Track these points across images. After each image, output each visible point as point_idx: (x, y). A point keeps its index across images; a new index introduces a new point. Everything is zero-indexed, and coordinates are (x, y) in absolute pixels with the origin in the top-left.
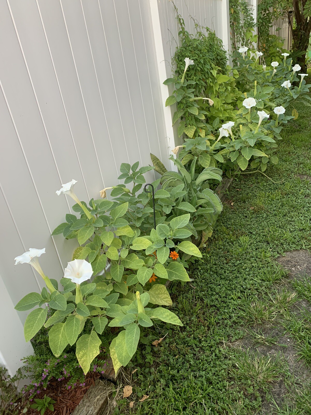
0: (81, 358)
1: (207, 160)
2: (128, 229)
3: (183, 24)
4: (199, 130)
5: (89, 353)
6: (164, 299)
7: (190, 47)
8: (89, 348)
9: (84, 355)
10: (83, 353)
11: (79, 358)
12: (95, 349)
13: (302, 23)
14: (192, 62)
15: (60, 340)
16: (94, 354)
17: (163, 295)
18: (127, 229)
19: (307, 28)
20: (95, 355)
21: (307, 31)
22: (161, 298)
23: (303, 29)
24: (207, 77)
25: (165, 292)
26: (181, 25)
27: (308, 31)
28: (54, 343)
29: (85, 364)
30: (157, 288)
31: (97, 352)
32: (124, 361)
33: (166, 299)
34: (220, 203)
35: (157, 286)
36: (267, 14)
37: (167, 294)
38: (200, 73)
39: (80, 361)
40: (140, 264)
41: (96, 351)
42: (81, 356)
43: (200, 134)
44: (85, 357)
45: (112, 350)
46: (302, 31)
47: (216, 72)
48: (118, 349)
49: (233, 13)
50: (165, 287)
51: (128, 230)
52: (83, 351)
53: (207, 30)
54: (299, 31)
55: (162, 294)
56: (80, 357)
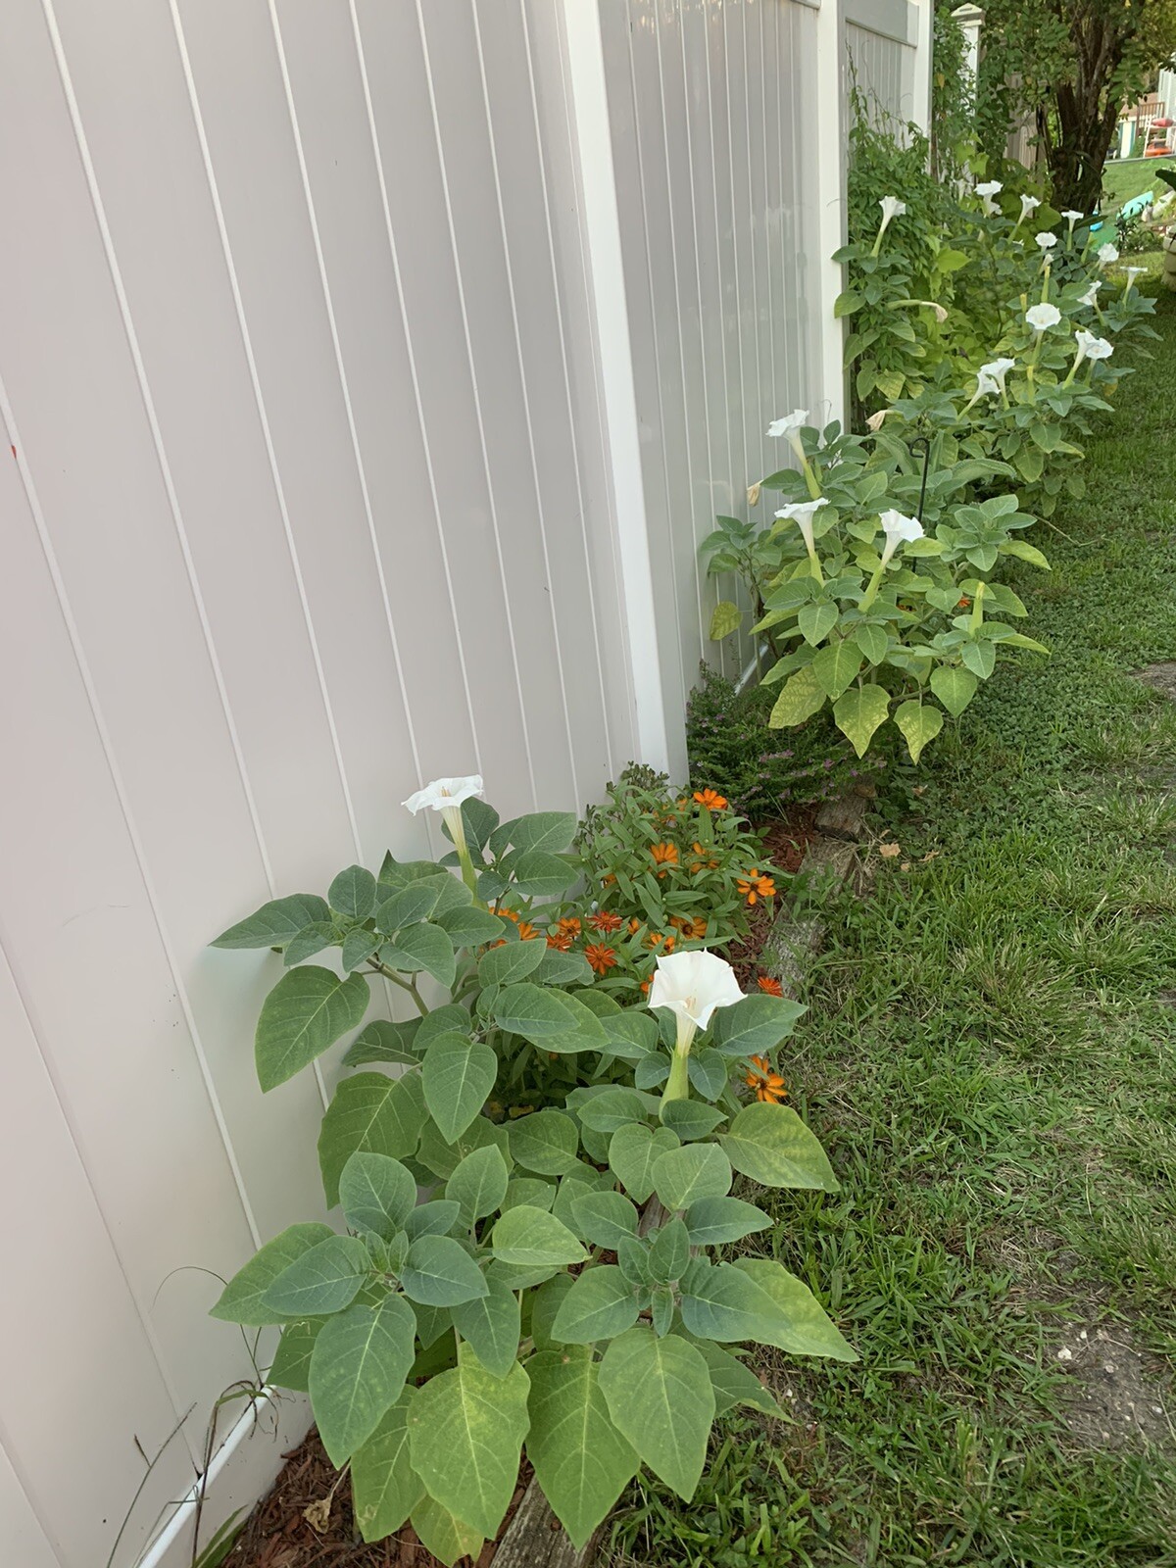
1: (949, 449)
3: (863, 111)
4: (910, 385)
7: (878, 172)
8: (861, 715)
9: (849, 727)
13: (1083, 128)
14: (902, 208)
19: (1095, 144)
21: (1096, 153)
23: (1083, 147)
24: (917, 252)
26: (858, 112)
27: (1100, 153)
36: (998, 93)
38: (901, 242)
43: (912, 395)
46: (1078, 153)
47: (938, 241)
49: (942, 86)
53: (911, 130)
54: (1073, 153)
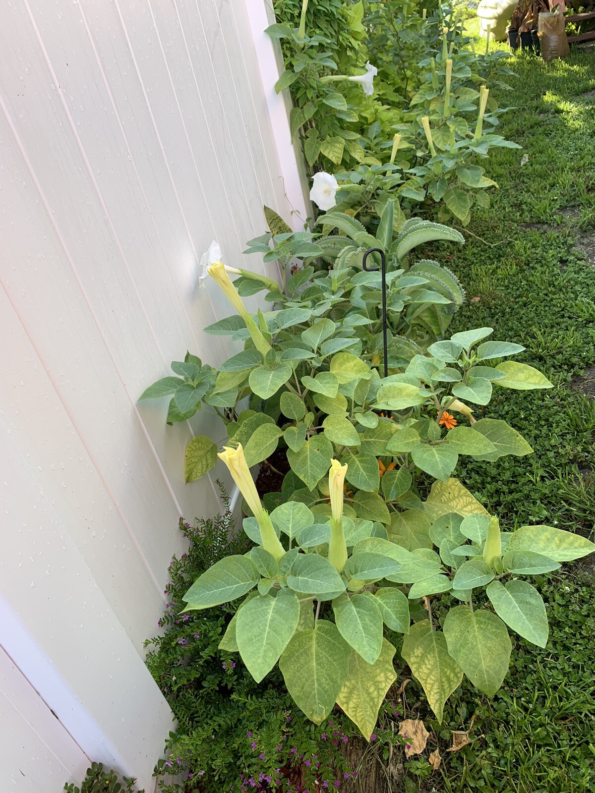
0: (347, 703)
2: (355, 362)
4: (349, 147)
5: (362, 685)
6: (464, 509)
9: (351, 693)
10: (348, 688)
11: (343, 704)
12: (378, 671)
15: (315, 677)
16: (381, 682)
17: (459, 501)
18: (352, 364)
20: (384, 684)
22: (458, 507)
25: (460, 492)
28: (303, 688)
29: (361, 713)
30: (441, 489)
31: (387, 678)
32: (489, 681)
33: (469, 507)
34: (458, 285)
35: (439, 484)
37: (468, 496)
39: (347, 710)
40: (411, 440)
41: (382, 675)
42: (344, 697)
44: (355, 696)
45: (413, 659)
48: (461, 654)
50: (456, 481)
51: (355, 365)
52: (348, 684)
55: (454, 498)
56: (344, 700)
